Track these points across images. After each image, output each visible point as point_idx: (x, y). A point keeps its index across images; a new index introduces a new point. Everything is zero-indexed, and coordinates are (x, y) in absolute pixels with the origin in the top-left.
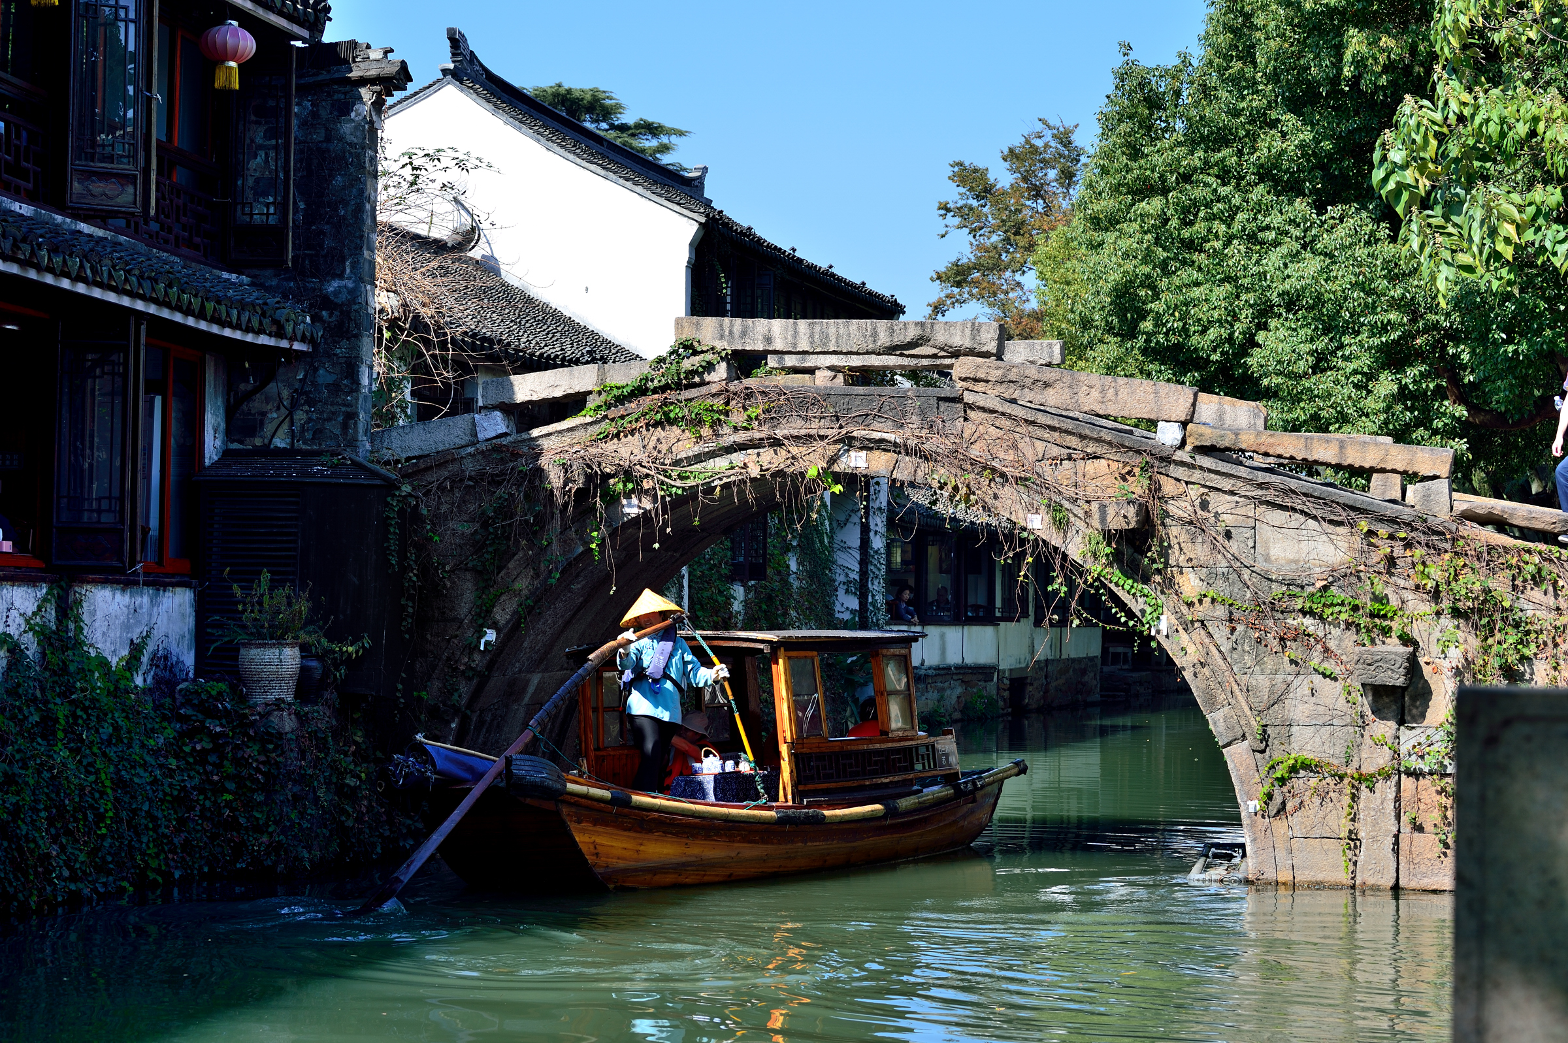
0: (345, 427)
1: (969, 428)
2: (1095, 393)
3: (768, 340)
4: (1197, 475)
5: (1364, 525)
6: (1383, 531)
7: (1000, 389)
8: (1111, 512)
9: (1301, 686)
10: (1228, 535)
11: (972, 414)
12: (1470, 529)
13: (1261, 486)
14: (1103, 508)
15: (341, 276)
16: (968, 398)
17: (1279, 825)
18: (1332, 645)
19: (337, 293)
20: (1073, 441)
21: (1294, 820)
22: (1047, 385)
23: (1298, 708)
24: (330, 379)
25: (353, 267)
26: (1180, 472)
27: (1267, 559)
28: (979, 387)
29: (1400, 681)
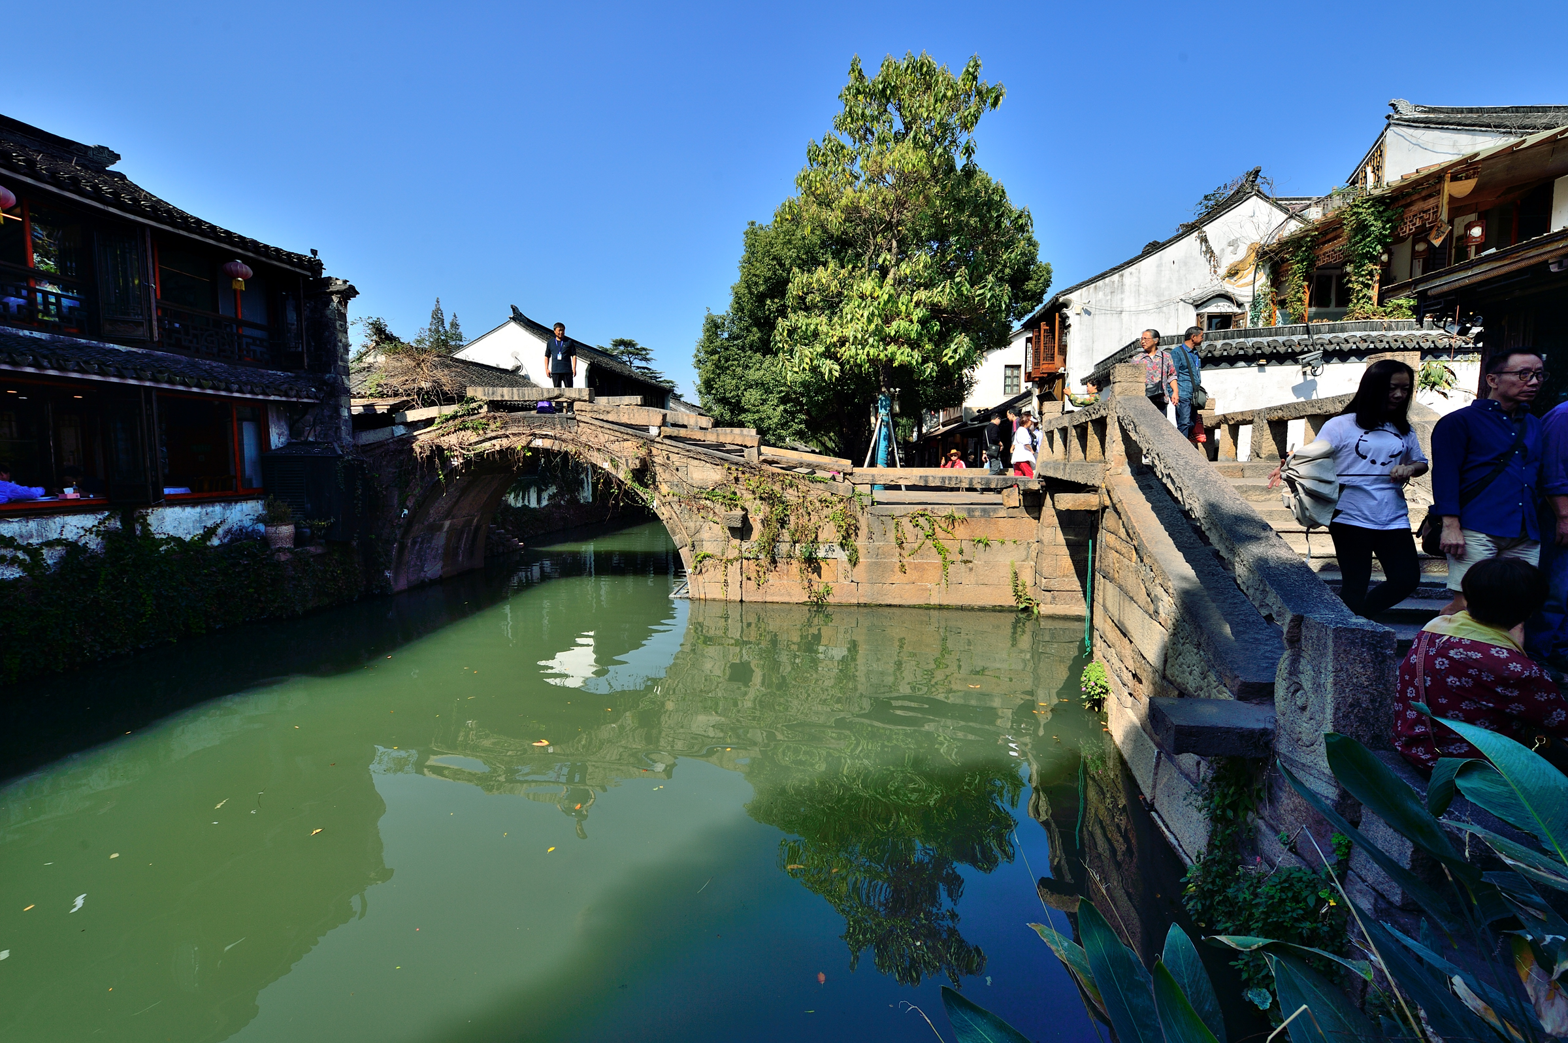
0: (336, 432)
1: (580, 430)
2: (626, 416)
3: (502, 396)
4: (664, 447)
5: (726, 466)
6: (733, 467)
7: (591, 414)
8: (630, 462)
9: (706, 527)
10: (677, 470)
11: (580, 424)
12: (765, 467)
13: (688, 451)
14: (627, 460)
15: (330, 373)
16: (578, 418)
17: (700, 577)
18: (716, 511)
19: (329, 379)
20: (618, 434)
21: (705, 576)
22: (608, 412)
23: (705, 534)
24: (328, 414)
25: (335, 368)
26: (659, 446)
27: (692, 479)
28: (583, 413)
29: (739, 525)
